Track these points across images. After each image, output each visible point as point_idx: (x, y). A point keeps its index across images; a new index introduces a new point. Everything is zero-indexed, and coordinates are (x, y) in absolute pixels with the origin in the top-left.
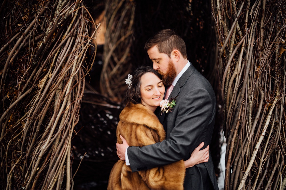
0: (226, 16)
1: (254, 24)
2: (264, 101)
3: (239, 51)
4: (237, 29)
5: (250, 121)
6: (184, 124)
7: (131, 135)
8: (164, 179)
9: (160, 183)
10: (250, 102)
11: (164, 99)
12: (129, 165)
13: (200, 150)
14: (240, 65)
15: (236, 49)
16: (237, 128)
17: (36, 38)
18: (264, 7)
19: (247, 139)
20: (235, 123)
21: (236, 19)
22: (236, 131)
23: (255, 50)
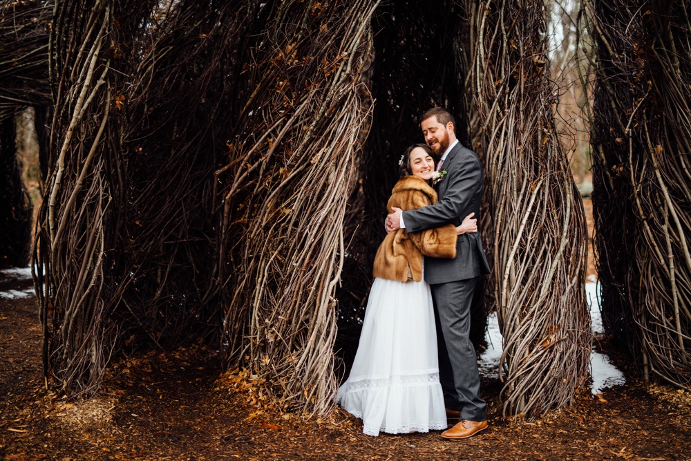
0: (487, 97)
1: (513, 106)
2: (528, 179)
3: (500, 129)
4: (497, 111)
5: (515, 196)
6: (456, 185)
7: (407, 200)
8: (438, 242)
9: (434, 246)
10: (514, 176)
11: (435, 170)
12: (404, 227)
13: (471, 218)
14: (502, 142)
15: (498, 127)
16: (503, 202)
17: (306, 120)
18: (522, 92)
19: (513, 214)
20: (501, 198)
21: (496, 100)
22: (502, 206)
23: (516, 130)
